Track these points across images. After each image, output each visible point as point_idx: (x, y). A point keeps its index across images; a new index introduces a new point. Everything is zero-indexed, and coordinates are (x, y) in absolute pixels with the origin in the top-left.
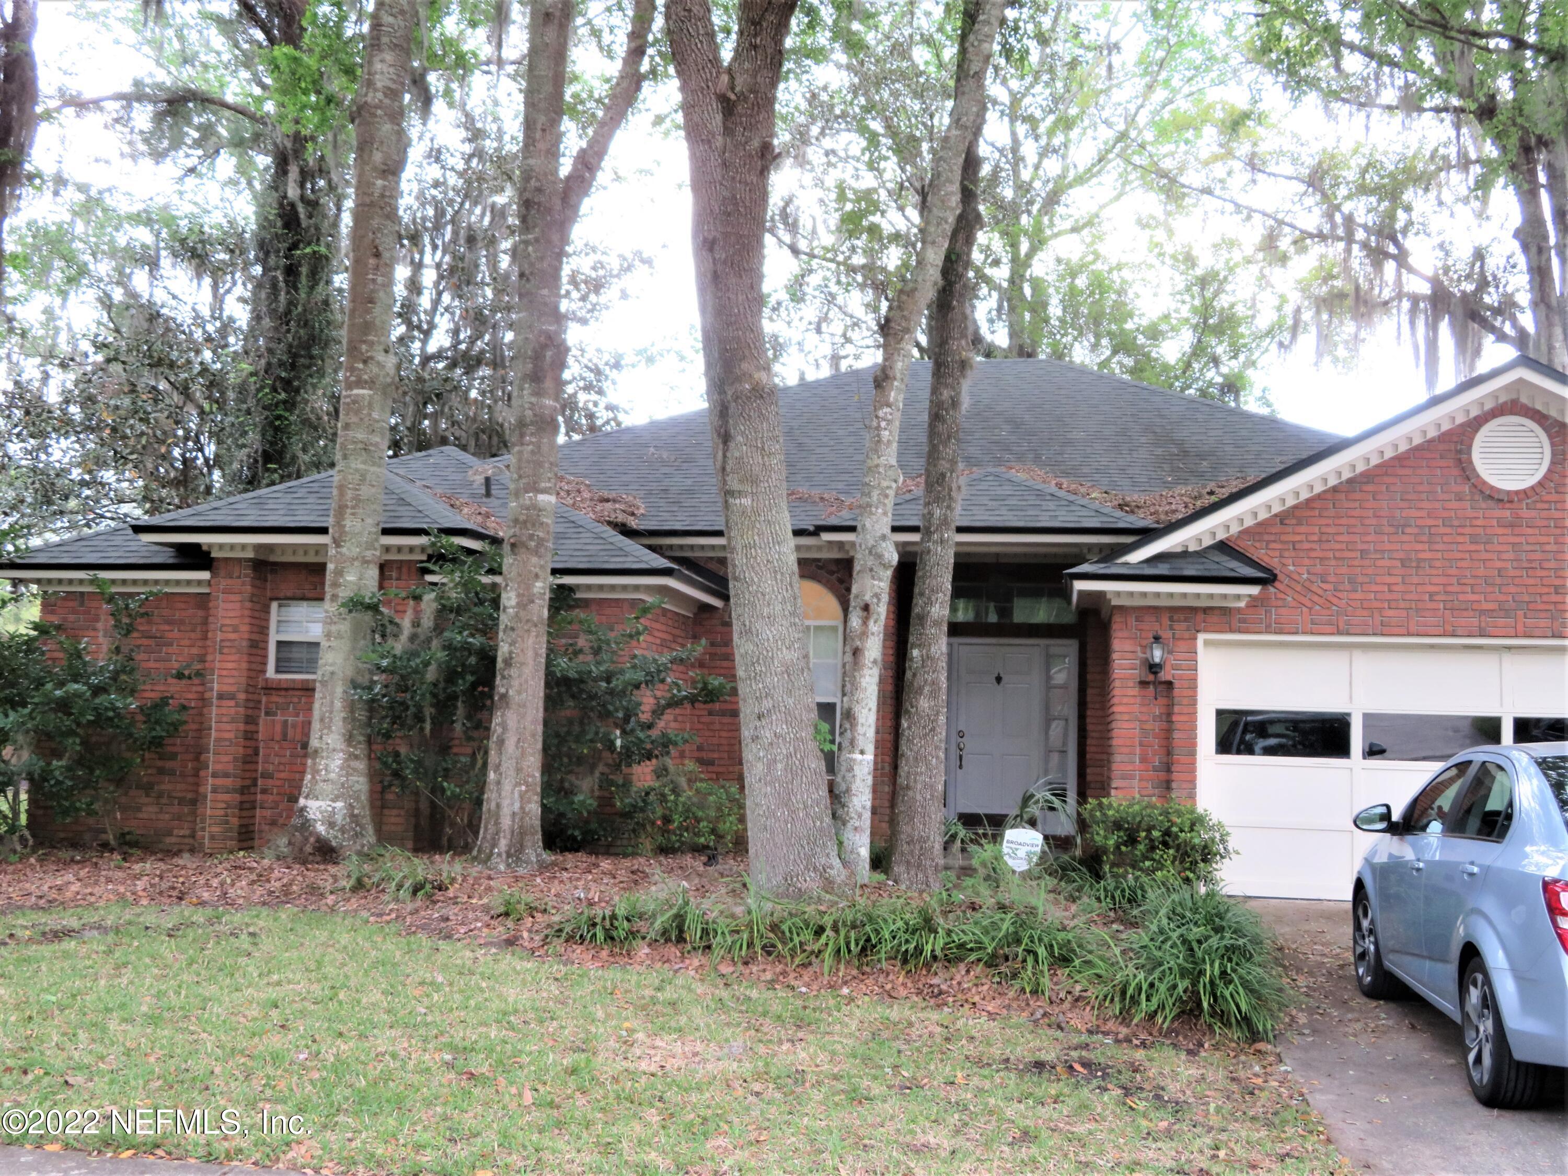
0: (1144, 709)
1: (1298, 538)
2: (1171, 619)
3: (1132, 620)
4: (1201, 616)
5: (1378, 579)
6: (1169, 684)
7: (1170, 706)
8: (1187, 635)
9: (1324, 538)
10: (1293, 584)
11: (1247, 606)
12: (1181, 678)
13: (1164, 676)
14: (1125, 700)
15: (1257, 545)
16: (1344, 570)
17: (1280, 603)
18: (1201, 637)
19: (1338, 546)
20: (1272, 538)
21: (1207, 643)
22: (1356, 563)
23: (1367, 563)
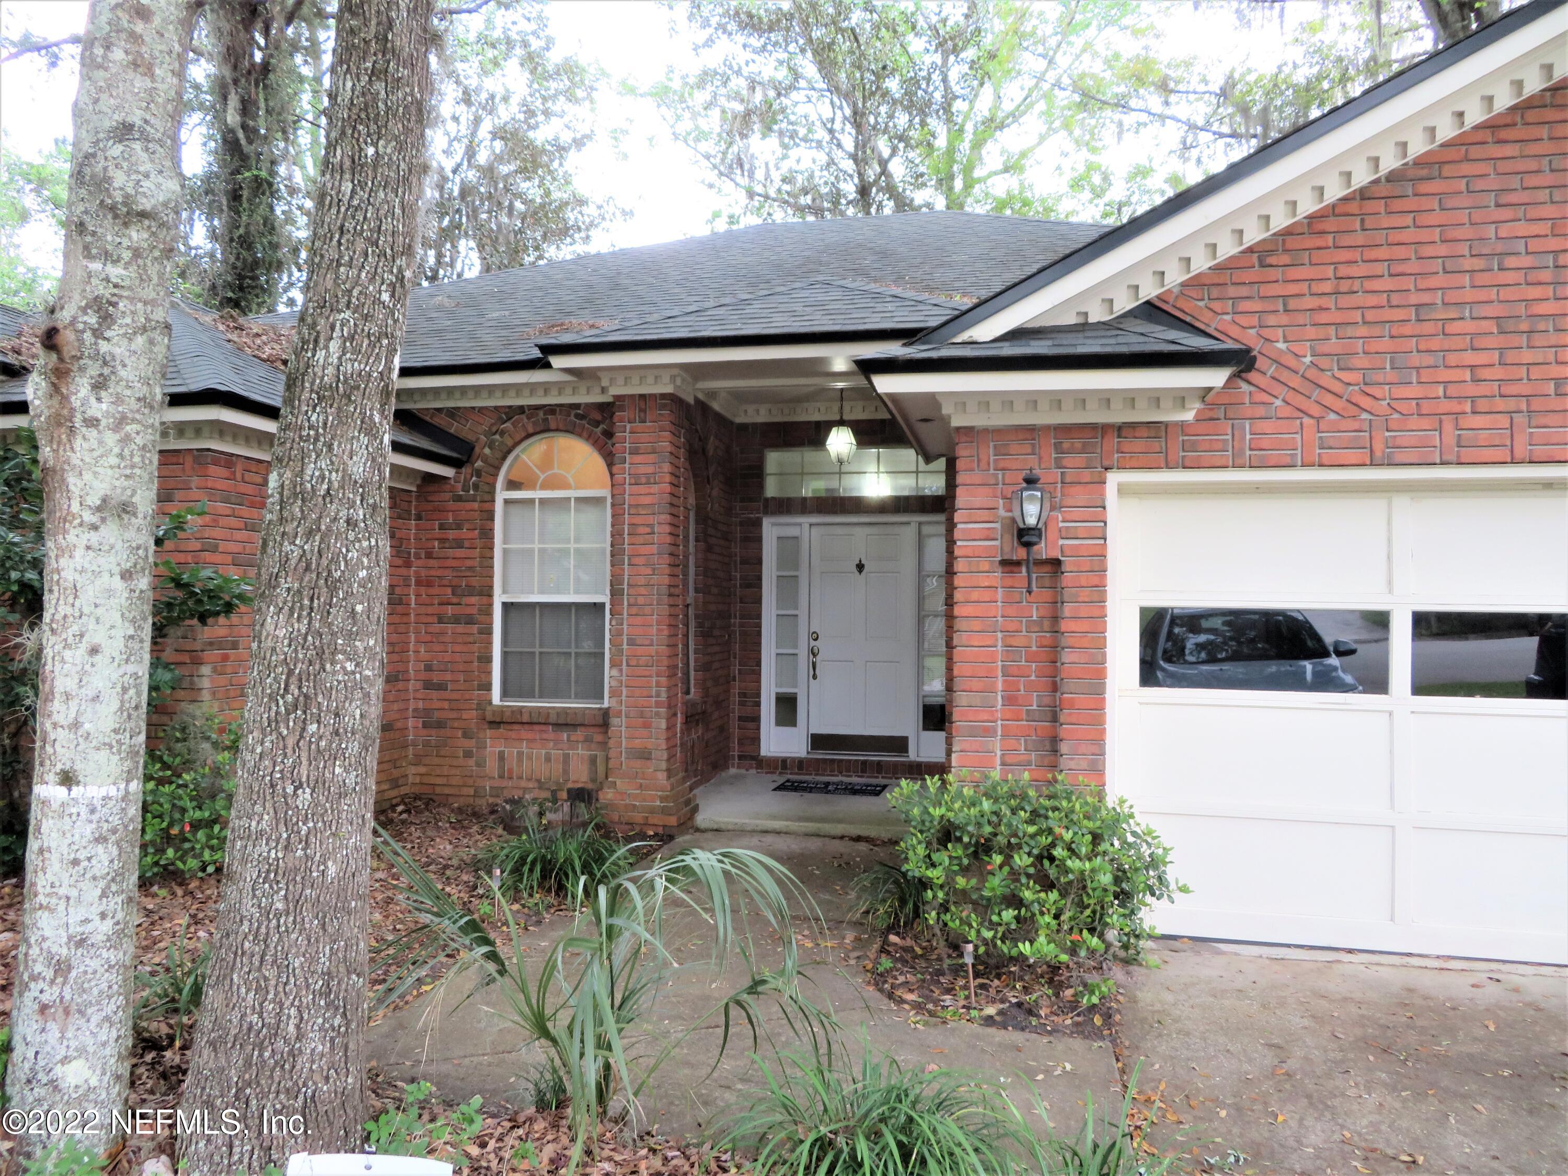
0: (1011, 611)
1: (1293, 289)
2: (1058, 448)
3: (989, 452)
4: (1112, 441)
5: (1452, 359)
6: (1056, 563)
7: (1056, 603)
8: (1087, 475)
9: (1345, 286)
10: (1285, 376)
11: (1198, 420)
12: (1076, 552)
13: (1043, 550)
14: (975, 595)
15: (1216, 306)
16: (1386, 344)
17: (1261, 411)
18: (1114, 479)
19: (1372, 300)
20: (1244, 291)
21: (1123, 491)
22: (1407, 330)
23: (1428, 328)
